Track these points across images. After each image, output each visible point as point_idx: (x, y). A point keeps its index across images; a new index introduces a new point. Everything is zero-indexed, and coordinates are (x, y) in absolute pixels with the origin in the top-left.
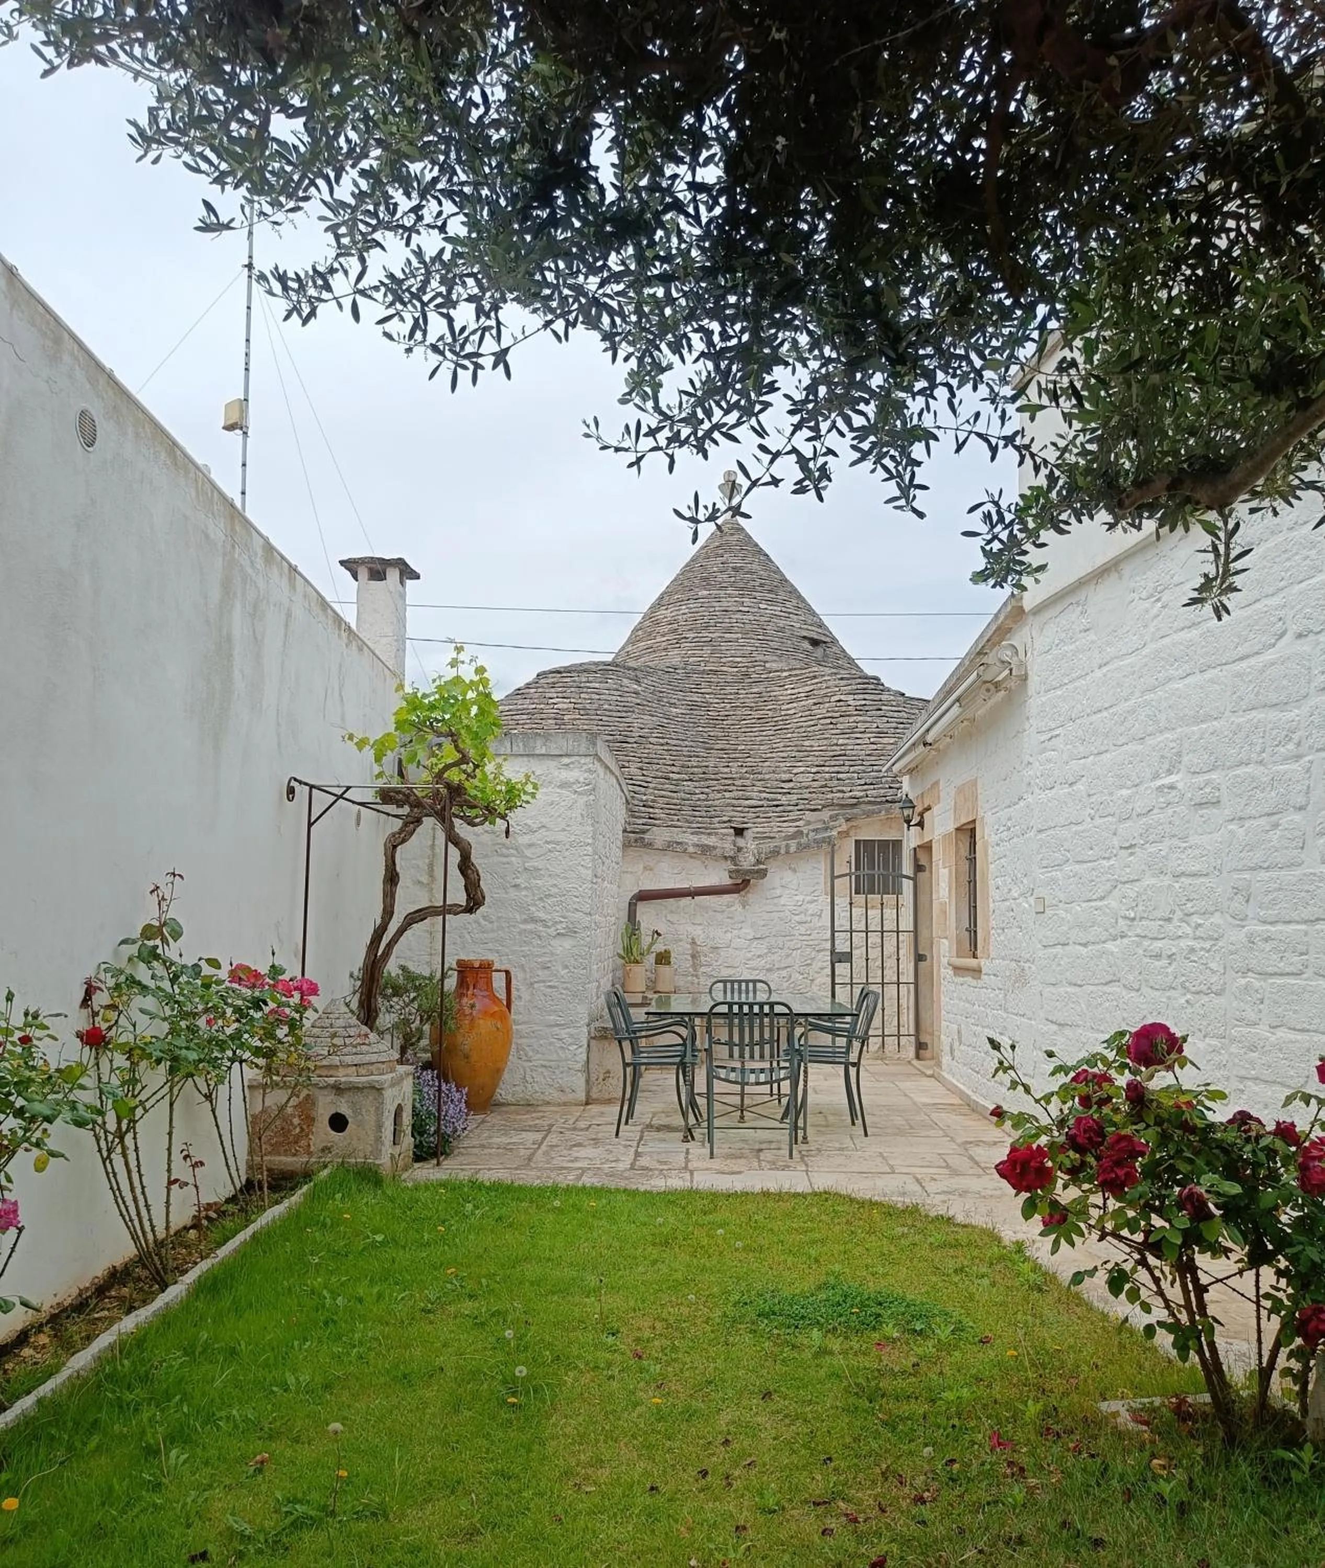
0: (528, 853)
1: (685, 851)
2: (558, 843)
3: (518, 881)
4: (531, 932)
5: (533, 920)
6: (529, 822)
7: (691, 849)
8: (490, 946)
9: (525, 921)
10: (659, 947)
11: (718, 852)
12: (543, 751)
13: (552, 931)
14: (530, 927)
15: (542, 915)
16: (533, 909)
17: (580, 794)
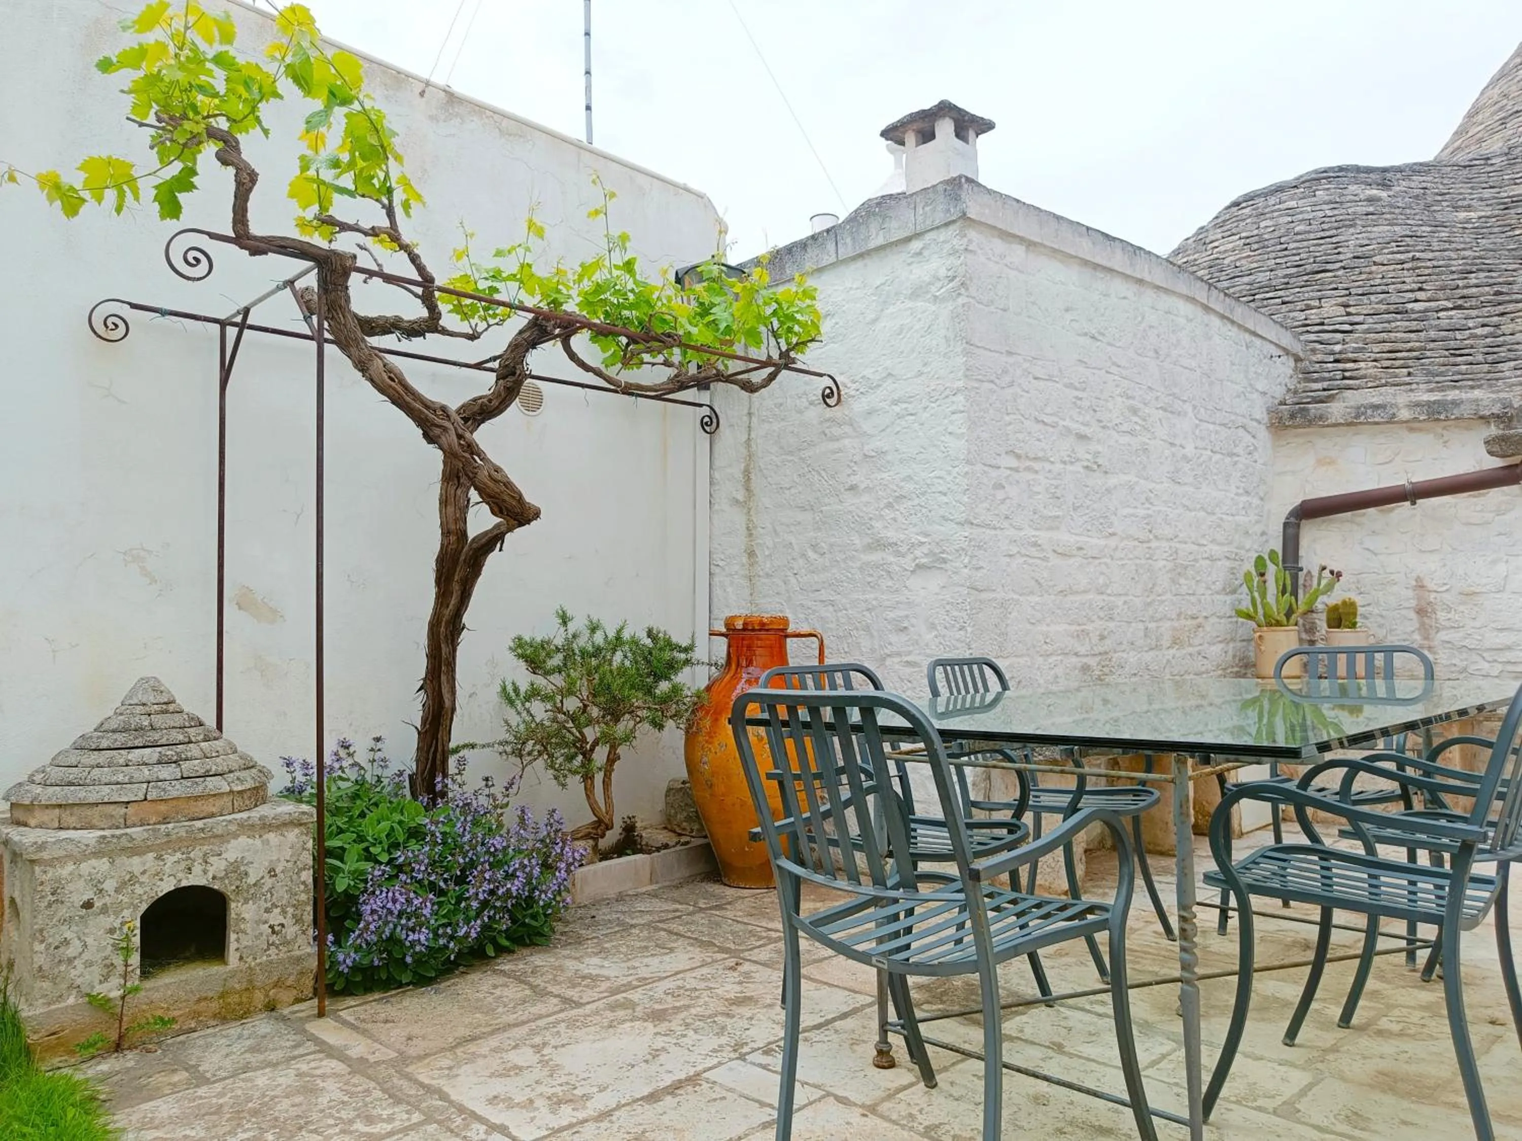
0: (866, 426)
1: (1391, 420)
2: (908, 399)
3: (854, 480)
4: (877, 566)
5: (879, 545)
6: (868, 372)
7: (1405, 414)
8: (824, 595)
9: (869, 548)
10: (1335, 598)
11: (1466, 410)
12: (880, 241)
13: (908, 562)
14: (876, 557)
15: (891, 535)
16: (878, 525)
17: (943, 300)
